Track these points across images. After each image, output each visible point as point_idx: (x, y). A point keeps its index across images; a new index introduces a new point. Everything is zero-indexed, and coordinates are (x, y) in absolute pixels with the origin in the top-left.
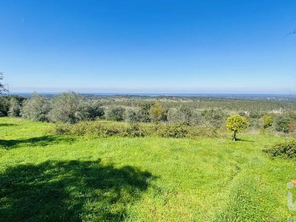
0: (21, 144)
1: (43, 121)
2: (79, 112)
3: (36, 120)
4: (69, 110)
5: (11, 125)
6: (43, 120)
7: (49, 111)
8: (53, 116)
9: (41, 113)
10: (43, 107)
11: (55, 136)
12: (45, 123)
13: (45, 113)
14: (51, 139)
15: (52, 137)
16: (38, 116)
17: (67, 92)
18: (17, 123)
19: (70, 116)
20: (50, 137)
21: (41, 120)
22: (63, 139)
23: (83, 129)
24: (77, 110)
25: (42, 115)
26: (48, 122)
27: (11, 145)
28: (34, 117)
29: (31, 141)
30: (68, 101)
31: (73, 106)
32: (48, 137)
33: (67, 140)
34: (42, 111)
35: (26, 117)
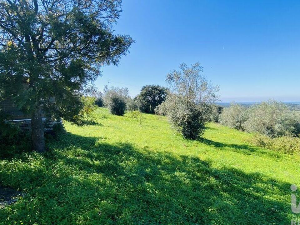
0: (227, 148)
1: (238, 130)
2: (280, 125)
3: (232, 127)
4: (267, 122)
5: (214, 129)
6: (239, 128)
7: (246, 121)
8: (250, 126)
9: (238, 122)
10: (240, 116)
11: (255, 147)
12: (240, 131)
13: (240, 122)
14: (252, 149)
15: (252, 147)
16: (234, 124)
17: (266, 101)
18: (217, 128)
19: (268, 128)
20: (250, 147)
21: (236, 128)
22: (266, 153)
23: (291, 147)
24: (278, 122)
25: (238, 123)
26: (243, 130)
27: (219, 147)
28: (231, 124)
29: (235, 147)
30: (268, 111)
31: (273, 117)
32: (248, 147)
33: (271, 155)
34: (238, 119)
35: (223, 124)
